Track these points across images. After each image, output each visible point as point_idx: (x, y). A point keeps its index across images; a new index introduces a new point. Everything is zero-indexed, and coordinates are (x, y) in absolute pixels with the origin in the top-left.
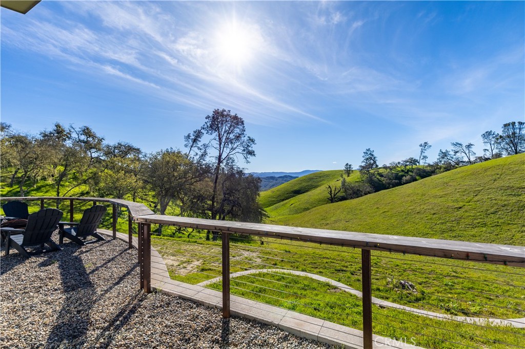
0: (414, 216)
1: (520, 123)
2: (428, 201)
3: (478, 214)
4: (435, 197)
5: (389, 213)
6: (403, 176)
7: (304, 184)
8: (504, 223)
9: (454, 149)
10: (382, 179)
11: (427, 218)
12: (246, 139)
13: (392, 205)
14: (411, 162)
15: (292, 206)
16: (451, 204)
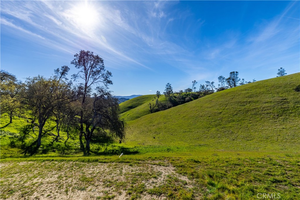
0: (200, 118)
1: (237, 72)
2: (205, 110)
3: (230, 115)
4: (208, 108)
5: (186, 117)
6: (185, 97)
7: (135, 103)
8: (241, 119)
9: (206, 84)
10: (176, 99)
11: (206, 119)
12: (105, 72)
13: (186, 113)
14: (189, 90)
15: (129, 115)
16: (216, 111)
